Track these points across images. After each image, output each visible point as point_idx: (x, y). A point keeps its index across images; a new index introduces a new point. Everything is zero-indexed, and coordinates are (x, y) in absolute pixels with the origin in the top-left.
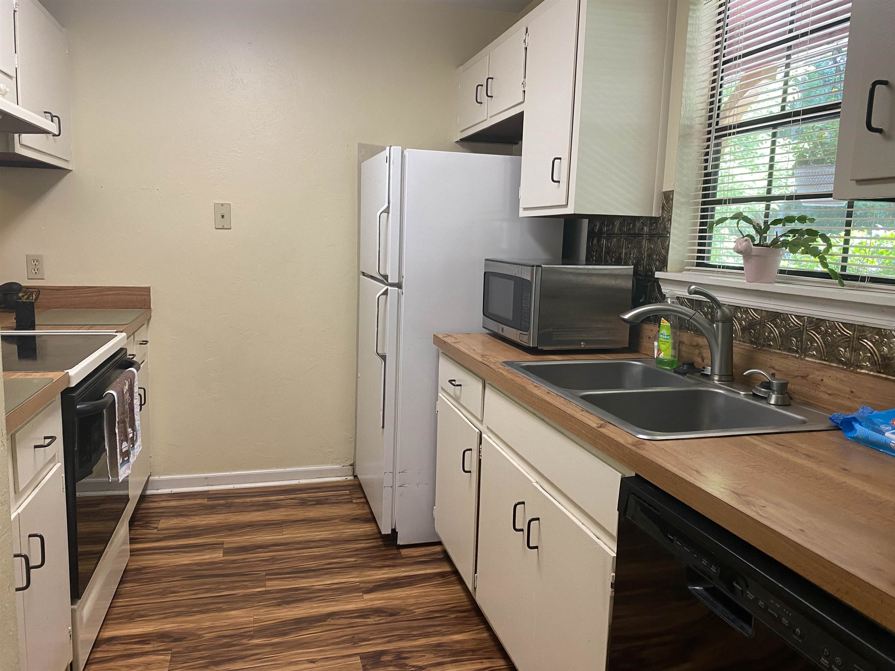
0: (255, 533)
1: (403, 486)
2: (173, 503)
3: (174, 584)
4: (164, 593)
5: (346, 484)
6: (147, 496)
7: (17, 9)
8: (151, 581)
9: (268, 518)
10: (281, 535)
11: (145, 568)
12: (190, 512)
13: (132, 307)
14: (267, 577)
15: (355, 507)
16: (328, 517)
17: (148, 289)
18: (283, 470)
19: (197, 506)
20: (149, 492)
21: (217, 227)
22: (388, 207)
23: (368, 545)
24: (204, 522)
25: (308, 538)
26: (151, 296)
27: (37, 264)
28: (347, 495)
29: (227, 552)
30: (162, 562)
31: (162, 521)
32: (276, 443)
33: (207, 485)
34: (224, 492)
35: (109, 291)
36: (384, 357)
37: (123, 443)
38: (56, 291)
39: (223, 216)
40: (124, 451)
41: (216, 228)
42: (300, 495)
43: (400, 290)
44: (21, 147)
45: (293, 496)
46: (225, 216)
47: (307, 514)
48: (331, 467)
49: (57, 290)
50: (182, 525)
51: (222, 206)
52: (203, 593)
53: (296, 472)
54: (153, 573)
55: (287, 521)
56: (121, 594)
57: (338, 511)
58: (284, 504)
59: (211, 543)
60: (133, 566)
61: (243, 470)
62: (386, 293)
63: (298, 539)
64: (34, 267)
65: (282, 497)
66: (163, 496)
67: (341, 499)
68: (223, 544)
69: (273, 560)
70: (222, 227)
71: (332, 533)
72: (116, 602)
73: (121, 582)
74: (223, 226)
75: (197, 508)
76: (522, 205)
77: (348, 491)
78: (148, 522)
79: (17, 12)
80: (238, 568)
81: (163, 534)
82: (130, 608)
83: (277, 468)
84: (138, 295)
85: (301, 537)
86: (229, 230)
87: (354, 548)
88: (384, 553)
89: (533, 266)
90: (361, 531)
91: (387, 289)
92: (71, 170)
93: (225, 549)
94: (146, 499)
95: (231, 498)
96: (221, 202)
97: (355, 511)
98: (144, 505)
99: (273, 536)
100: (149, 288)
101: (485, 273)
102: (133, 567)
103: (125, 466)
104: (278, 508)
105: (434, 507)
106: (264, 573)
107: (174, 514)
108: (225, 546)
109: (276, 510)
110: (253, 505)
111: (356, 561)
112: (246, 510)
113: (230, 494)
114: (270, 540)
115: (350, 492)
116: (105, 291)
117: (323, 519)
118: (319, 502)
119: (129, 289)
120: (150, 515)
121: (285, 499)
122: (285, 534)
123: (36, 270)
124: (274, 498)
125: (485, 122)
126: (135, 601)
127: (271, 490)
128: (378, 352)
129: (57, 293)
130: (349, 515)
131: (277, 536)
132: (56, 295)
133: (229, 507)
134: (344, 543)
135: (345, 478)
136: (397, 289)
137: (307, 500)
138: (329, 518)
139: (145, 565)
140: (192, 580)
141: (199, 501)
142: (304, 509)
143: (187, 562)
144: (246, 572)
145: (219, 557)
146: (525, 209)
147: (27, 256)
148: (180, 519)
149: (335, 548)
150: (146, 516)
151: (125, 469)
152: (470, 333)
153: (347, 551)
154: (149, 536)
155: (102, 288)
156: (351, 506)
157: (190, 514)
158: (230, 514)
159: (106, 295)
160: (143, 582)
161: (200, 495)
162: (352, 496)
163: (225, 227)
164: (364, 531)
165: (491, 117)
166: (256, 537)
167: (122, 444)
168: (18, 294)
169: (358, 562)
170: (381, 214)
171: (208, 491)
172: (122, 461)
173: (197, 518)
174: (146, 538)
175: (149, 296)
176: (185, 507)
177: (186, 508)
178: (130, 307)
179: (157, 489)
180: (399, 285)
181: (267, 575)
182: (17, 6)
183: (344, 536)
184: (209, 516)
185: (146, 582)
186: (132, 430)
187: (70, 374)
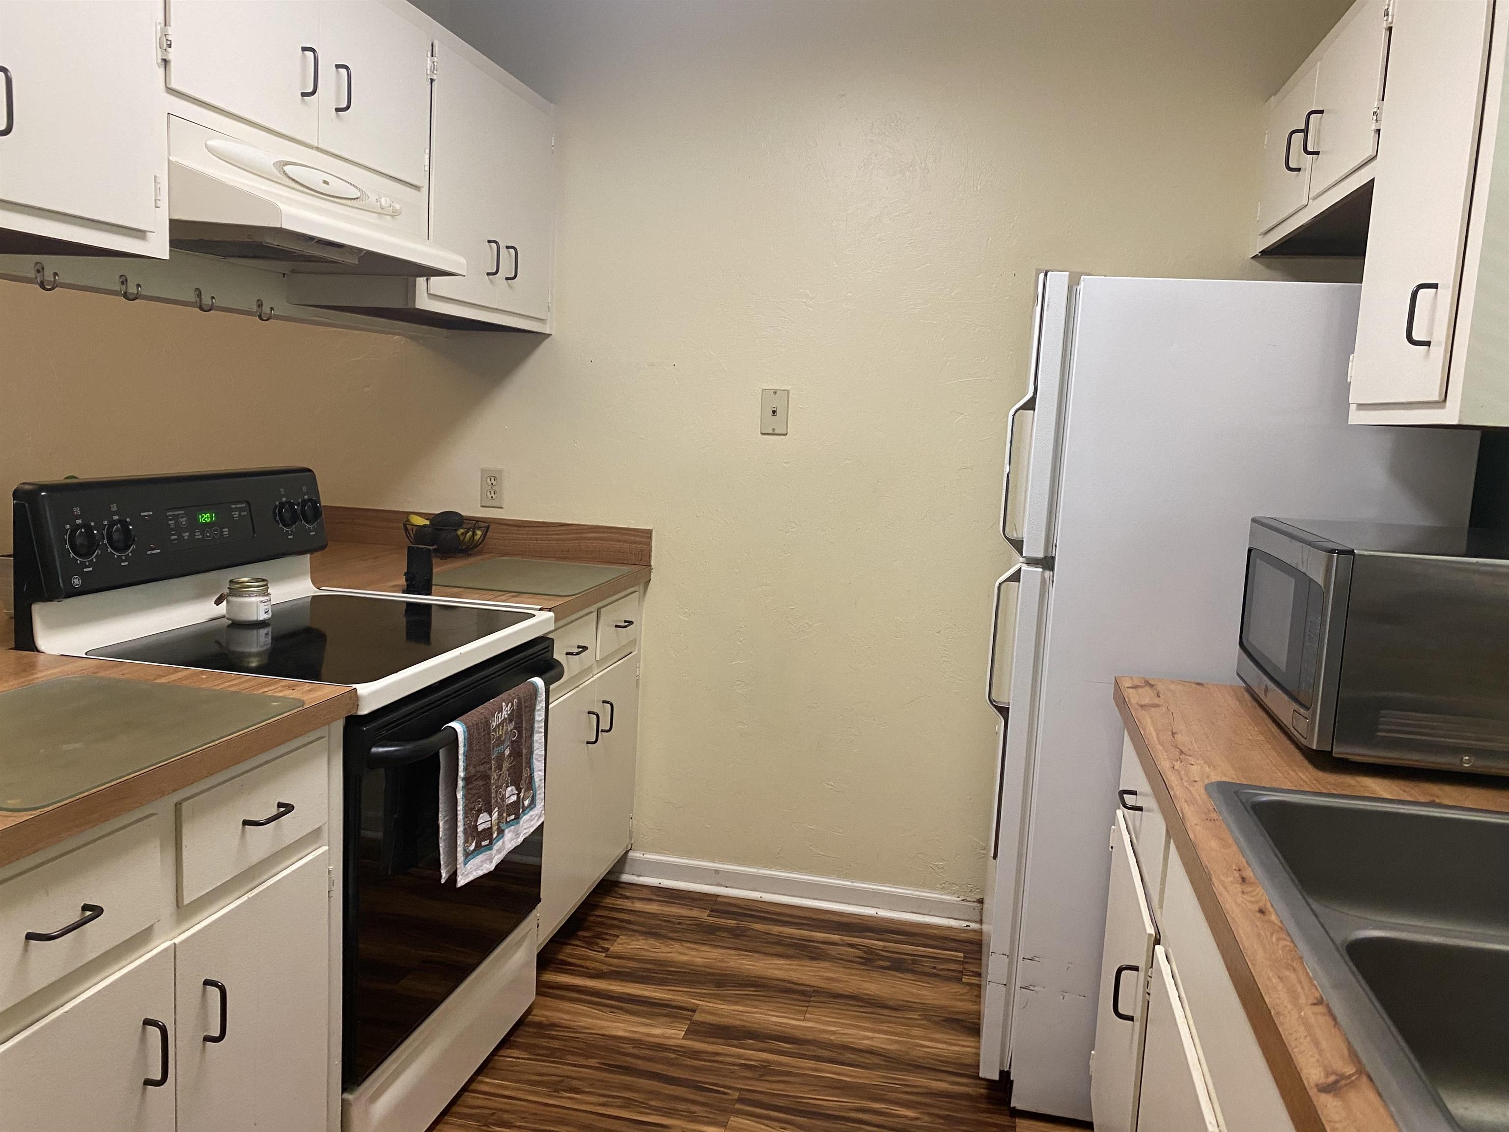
0: (756, 1003)
1: (1032, 988)
2: (653, 908)
3: (580, 1072)
4: (557, 1087)
5: (964, 936)
6: (621, 885)
7: (435, 77)
8: (551, 1054)
9: (794, 976)
10: (799, 1020)
11: (553, 1025)
12: (674, 931)
13: (621, 562)
14: (738, 1106)
15: (962, 995)
16: (903, 1003)
17: (648, 534)
18: (849, 883)
19: (688, 922)
20: (626, 878)
21: (763, 432)
22: (1033, 399)
23: (956, 1088)
24: (684, 958)
25: (846, 1040)
26: (653, 545)
27: (494, 483)
28: (956, 962)
29: (698, 1030)
30: (584, 1021)
31: (622, 939)
32: (841, 831)
33: (718, 885)
34: (742, 904)
35: (592, 532)
36: (1004, 711)
37: (481, 815)
38: (516, 528)
39: (774, 412)
40: (480, 828)
41: (763, 434)
42: (867, 941)
43: (1048, 573)
44: (429, 298)
45: (856, 939)
46: (778, 413)
47: (866, 985)
48: (940, 896)
49: (516, 526)
50: (648, 954)
51: (775, 393)
52: (620, 1107)
53: (876, 893)
54: (558, 1039)
55: (824, 992)
56: (496, 1069)
57: (926, 993)
58: (833, 953)
59: (676, 1004)
60: (539, 1015)
61: (781, 870)
62: (1016, 577)
63: (827, 1036)
64: (490, 487)
65: (836, 938)
66: (645, 891)
67: (943, 970)
68: (694, 1011)
69: (764, 1070)
70: (771, 432)
71: (896, 1042)
72: (481, 1082)
73: (505, 1043)
74: (774, 430)
75: (685, 927)
76: (1354, 397)
77: (962, 955)
78: (599, 936)
79: (436, 81)
80: (696, 1069)
81: (611, 965)
82: (495, 1101)
83: (839, 877)
84: (632, 543)
85: (833, 1033)
86: (783, 437)
87: (926, 1087)
88: (981, 1119)
89: (1332, 551)
90: (953, 1052)
91: (1020, 569)
92: (549, 335)
93: (693, 1023)
94: (616, 889)
95: (749, 919)
96: (774, 388)
97: (960, 1004)
98: (609, 901)
99: (786, 1017)
100: (649, 532)
101: (1250, 551)
102: (537, 1019)
103: (480, 856)
104: (820, 959)
105: (1093, 1052)
106: (736, 1095)
107: (644, 929)
108: (697, 1017)
109: (814, 963)
110: (780, 941)
111: (917, 1119)
112: (763, 950)
113: (751, 910)
114: (776, 1024)
115: (965, 957)
116: (584, 533)
117: (891, 1003)
118: (898, 965)
119: (620, 531)
120: (609, 922)
121: (840, 942)
122: (809, 1020)
123: (492, 493)
124: (820, 935)
125: (1306, 209)
126: (506, 1088)
127: (822, 917)
128: (993, 697)
129: (517, 532)
130: (943, 1007)
131: (793, 1019)
132: (517, 534)
133: (737, 936)
134: (909, 1071)
135: (964, 924)
136: (1041, 570)
137: (877, 954)
138: (904, 1006)
139: (556, 1021)
140: (610, 1072)
141: (695, 913)
142: (864, 973)
143: (621, 1033)
144: (706, 1083)
145: (676, 1038)
146: (1361, 406)
147: (482, 470)
148: (652, 941)
149: (888, 1078)
150: (602, 923)
151: (482, 862)
152: (1203, 682)
153: (908, 1089)
154: (588, 964)
155: (581, 527)
156: (956, 988)
157: (671, 935)
158: (733, 952)
159: (585, 539)
160: (538, 1055)
161: (701, 900)
162: (966, 966)
163: (776, 432)
164: (957, 1053)
165: (1315, 198)
166: (755, 1013)
167: (478, 816)
168: (456, 530)
169: (919, 1123)
170: (1016, 411)
171: (718, 896)
172: (476, 847)
173: (677, 946)
174: (582, 967)
175: (649, 545)
176: (667, 920)
177: (669, 921)
178: (618, 561)
179: (639, 876)
180: (1047, 563)
181: (740, 1100)
182: (435, 72)
183: (916, 1053)
184: (696, 946)
185: (542, 1055)
186: (517, 789)
187: (359, 692)
